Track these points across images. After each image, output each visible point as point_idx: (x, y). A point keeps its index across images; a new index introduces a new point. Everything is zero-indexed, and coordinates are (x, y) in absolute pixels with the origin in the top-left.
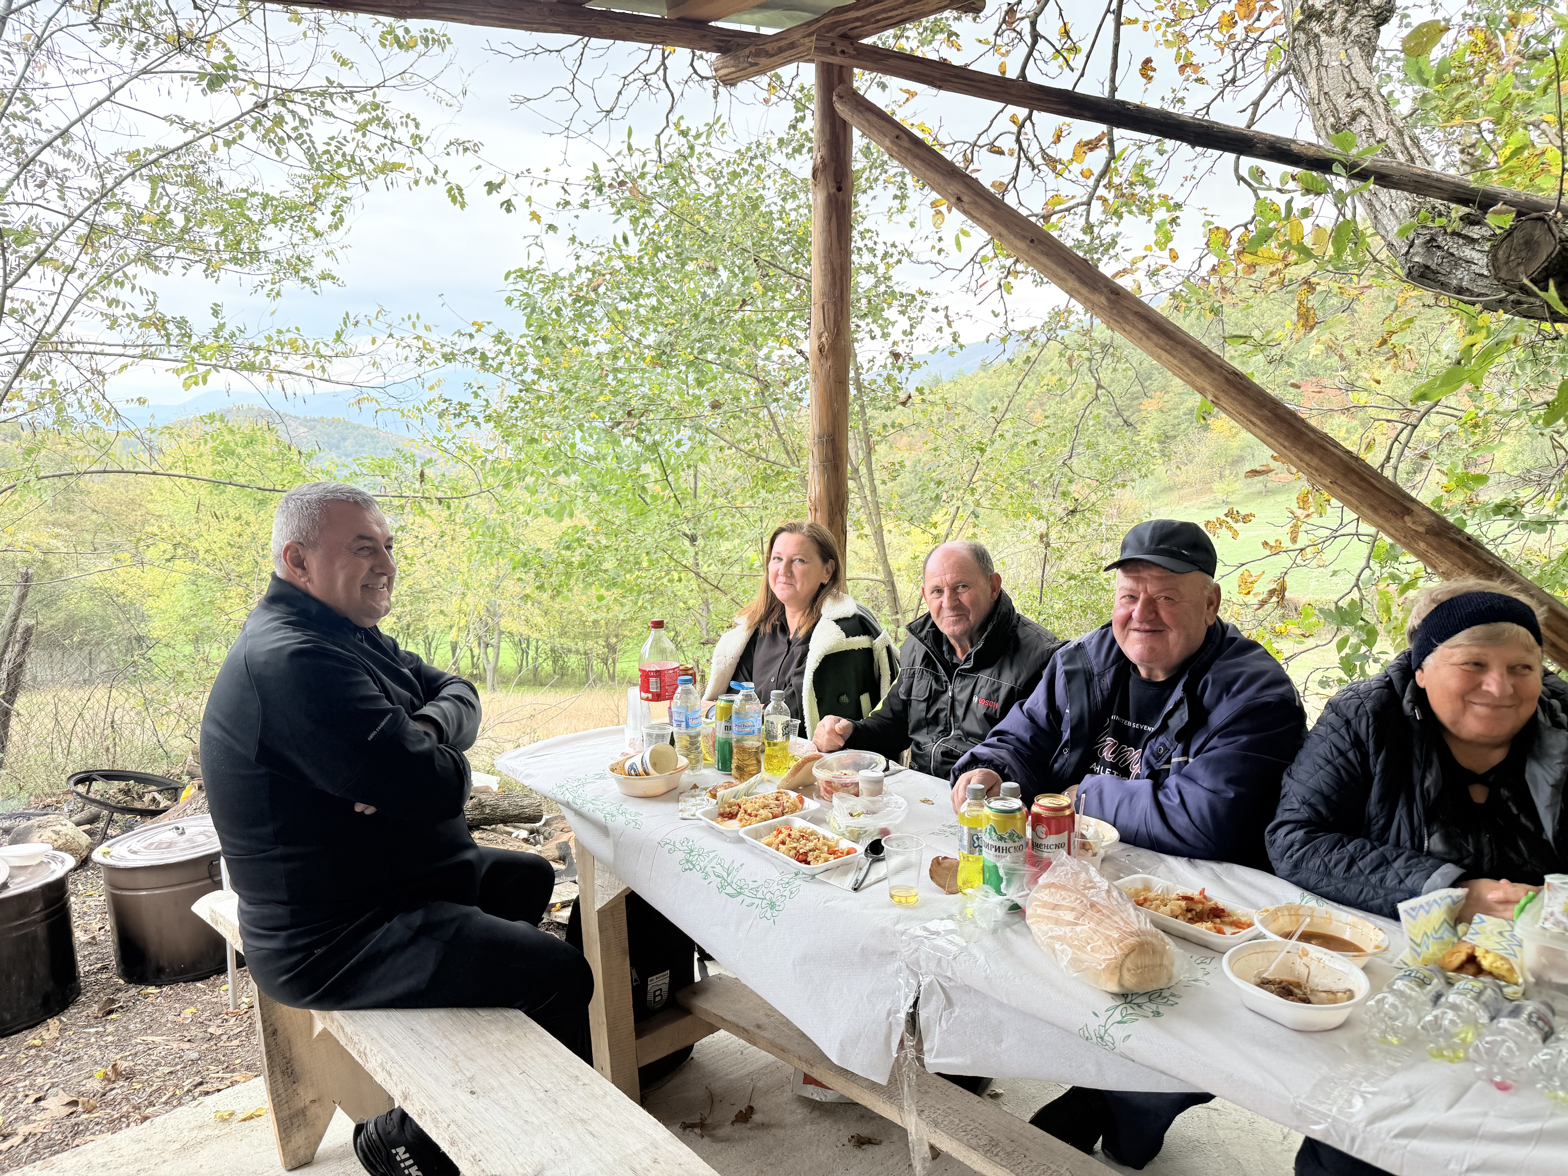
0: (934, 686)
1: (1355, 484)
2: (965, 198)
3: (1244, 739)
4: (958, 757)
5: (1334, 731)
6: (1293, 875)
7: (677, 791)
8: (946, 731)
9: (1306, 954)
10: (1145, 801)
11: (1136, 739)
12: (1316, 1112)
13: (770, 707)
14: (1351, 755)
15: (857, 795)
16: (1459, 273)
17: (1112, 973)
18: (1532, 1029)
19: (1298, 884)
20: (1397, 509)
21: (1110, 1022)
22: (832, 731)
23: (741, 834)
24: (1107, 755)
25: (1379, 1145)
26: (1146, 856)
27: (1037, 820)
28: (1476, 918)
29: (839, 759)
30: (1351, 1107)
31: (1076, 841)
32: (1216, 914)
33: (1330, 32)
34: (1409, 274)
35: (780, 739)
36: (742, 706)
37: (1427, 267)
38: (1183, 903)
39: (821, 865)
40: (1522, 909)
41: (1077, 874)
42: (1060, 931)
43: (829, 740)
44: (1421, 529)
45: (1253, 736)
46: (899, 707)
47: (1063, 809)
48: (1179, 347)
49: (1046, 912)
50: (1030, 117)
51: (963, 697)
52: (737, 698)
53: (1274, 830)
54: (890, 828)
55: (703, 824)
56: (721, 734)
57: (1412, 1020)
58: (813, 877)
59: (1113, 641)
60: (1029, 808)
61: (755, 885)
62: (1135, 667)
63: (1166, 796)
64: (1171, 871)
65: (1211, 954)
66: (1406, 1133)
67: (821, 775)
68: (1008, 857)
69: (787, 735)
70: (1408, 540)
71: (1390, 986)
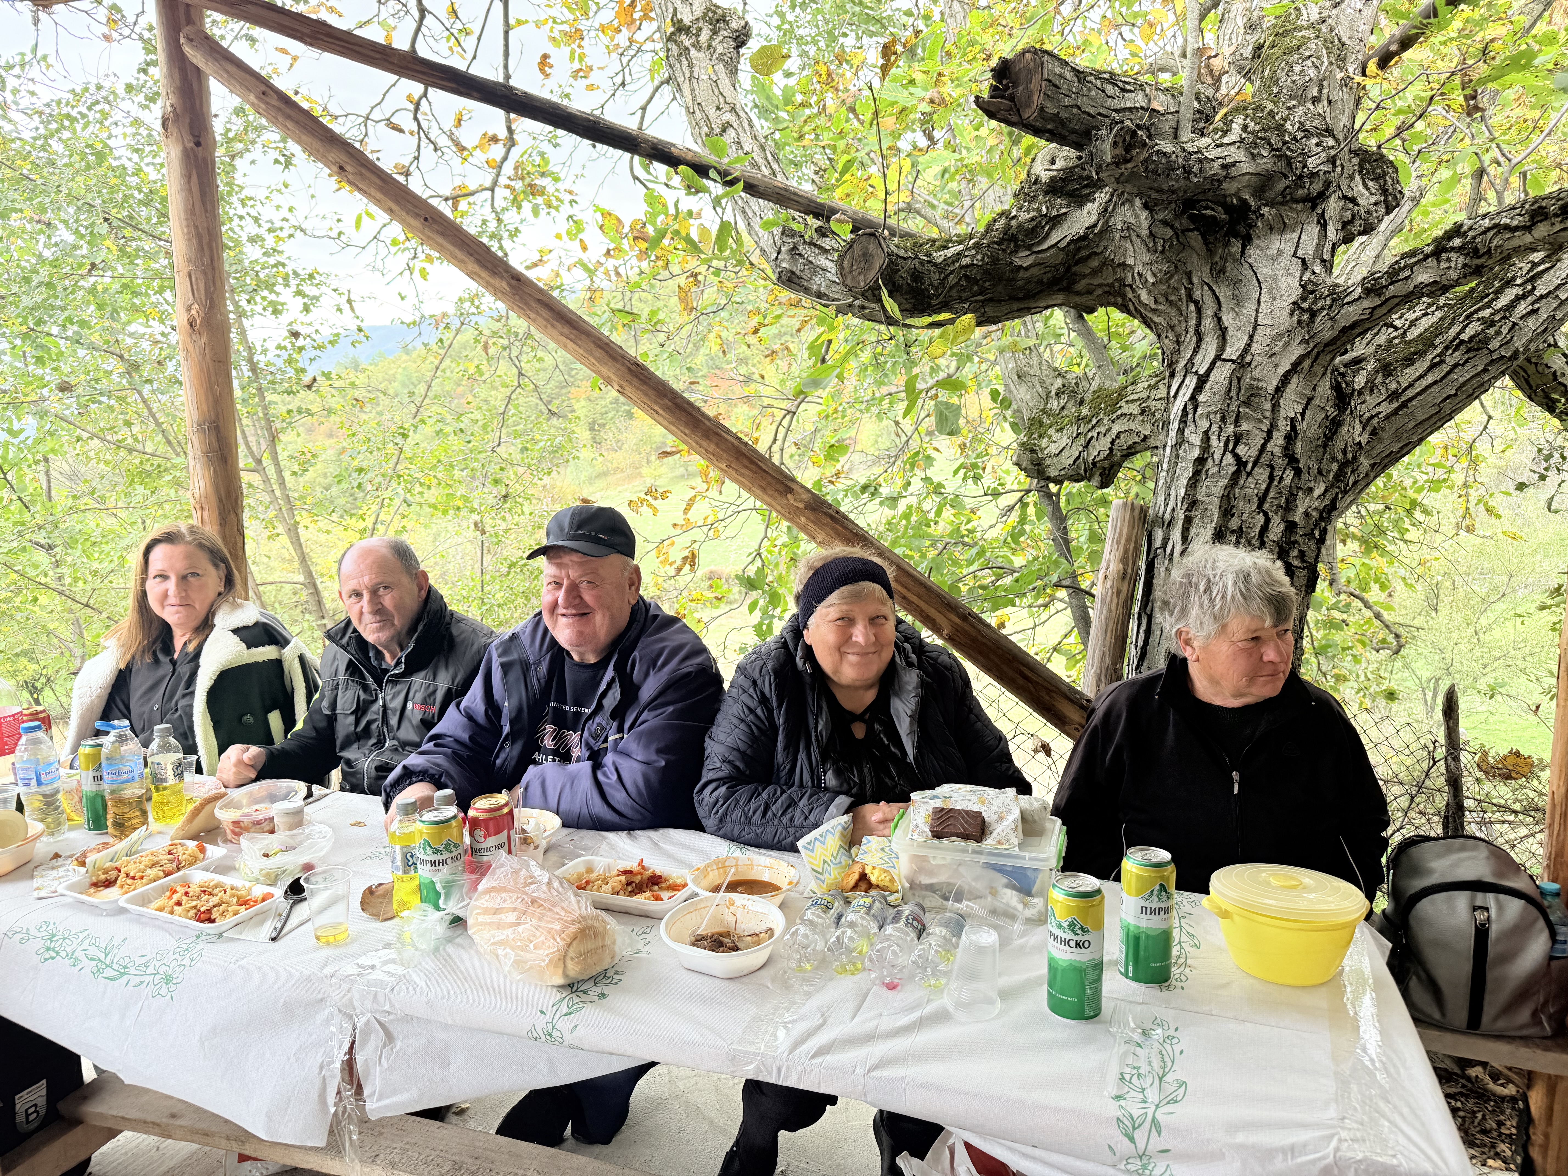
0: (363, 696)
1: (746, 467)
2: (348, 168)
3: (671, 709)
4: (391, 769)
5: (744, 691)
6: (720, 829)
7: (31, 866)
8: (380, 743)
9: (732, 904)
10: (586, 783)
11: (574, 723)
12: (747, 1053)
13: (154, 746)
14: (759, 711)
15: (272, 832)
16: (818, 279)
17: (556, 966)
18: (910, 930)
19: (724, 837)
20: (781, 488)
21: (557, 1017)
22: (240, 762)
23: (122, 903)
24: (548, 743)
25: (800, 1068)
26: (589, 837)
27: (475, 824)
28: (864, 840)
29: (251, 794)
30: (776, 1040)
31: (516, 837)
32: (655, 881)
33: (697, 46)
34: (779, 278)
35: (171, 781)
36: (116, 750)
37: (793, 273)
38: (623, 878)
39: (230, 920)
40: (896, 826)
41: (516, 872)
42: (501, 935)
43: (237, 773)
44: (801, 505)
45: (679, 705)
46: (323, 724)
47: (501, 808)
48: (583, 337)
49: (488, 918)
50: (425, 95)
51: (397, 704)
52: (108, 741)
53: (701, 791)
54: (314, 862)
55: (70, 900)
56: (89, 787)
57: (820, 945)
58: (220, 935)
59: (546, 630)
60: (466, 813)
61: (144, 960)
62: (568, 653)
63: (605, 774)
64: (613, 847)
65: (650, 922)
66: (820, 1052)
67: (225, 816)
68: (445, 869)
69: (180, 775)
70: (791, 514)
71: (802, 918)
